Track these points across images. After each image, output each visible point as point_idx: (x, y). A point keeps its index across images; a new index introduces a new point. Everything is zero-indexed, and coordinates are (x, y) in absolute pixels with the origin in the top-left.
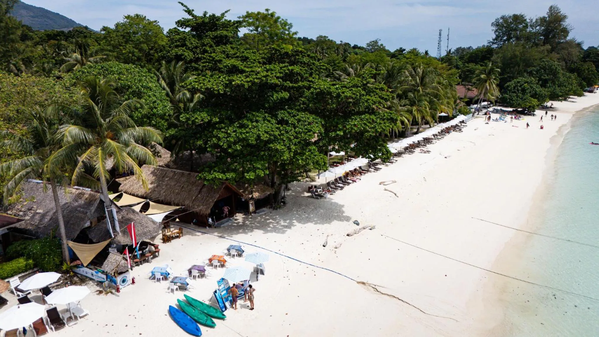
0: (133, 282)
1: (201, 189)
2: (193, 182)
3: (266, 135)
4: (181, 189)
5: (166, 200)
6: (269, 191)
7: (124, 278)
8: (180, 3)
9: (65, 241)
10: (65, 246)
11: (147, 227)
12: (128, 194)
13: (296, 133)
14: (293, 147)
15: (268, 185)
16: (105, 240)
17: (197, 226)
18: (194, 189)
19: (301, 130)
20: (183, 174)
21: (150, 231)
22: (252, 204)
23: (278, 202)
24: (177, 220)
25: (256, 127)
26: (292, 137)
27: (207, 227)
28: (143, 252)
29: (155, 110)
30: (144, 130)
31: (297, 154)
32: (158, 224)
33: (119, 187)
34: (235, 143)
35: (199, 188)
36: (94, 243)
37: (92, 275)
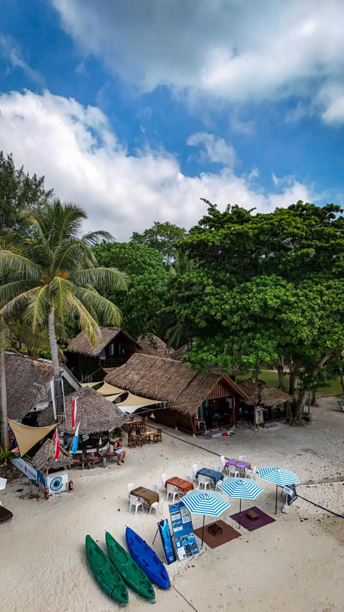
0: (70, 489)
1: (191, 381)
2: (182, 373)
3: (275, 300)
4: (168, 381)
5: (149, 393)
6: (285, 398)
7: (58, 479)
8: (202, 199)
9: (5, 419)
10: (5, 426)
11: (106, 416)
12: (111, 385)
13: (324, 302)
14: (318, 323)
15: (284, 390)
16: (50, 425)
17: (182, 433)
18: (182, 381)
19: (330, 299)
20: (173, 363)
21: (109, 421)
22: (259, 412)
23: (298, 417)
24: (153, 416)
25: (263, 292)
26: (316, 307)
27: (194, 435)
28: (98, 450)
29: (153, 288)
30: (107, 272)
31: (323, 334)
32: (122, 415)
33: (104, 376)
34: (232, 312)
35: (189, 380)
36: (39, 427)
37: (26, 469)
